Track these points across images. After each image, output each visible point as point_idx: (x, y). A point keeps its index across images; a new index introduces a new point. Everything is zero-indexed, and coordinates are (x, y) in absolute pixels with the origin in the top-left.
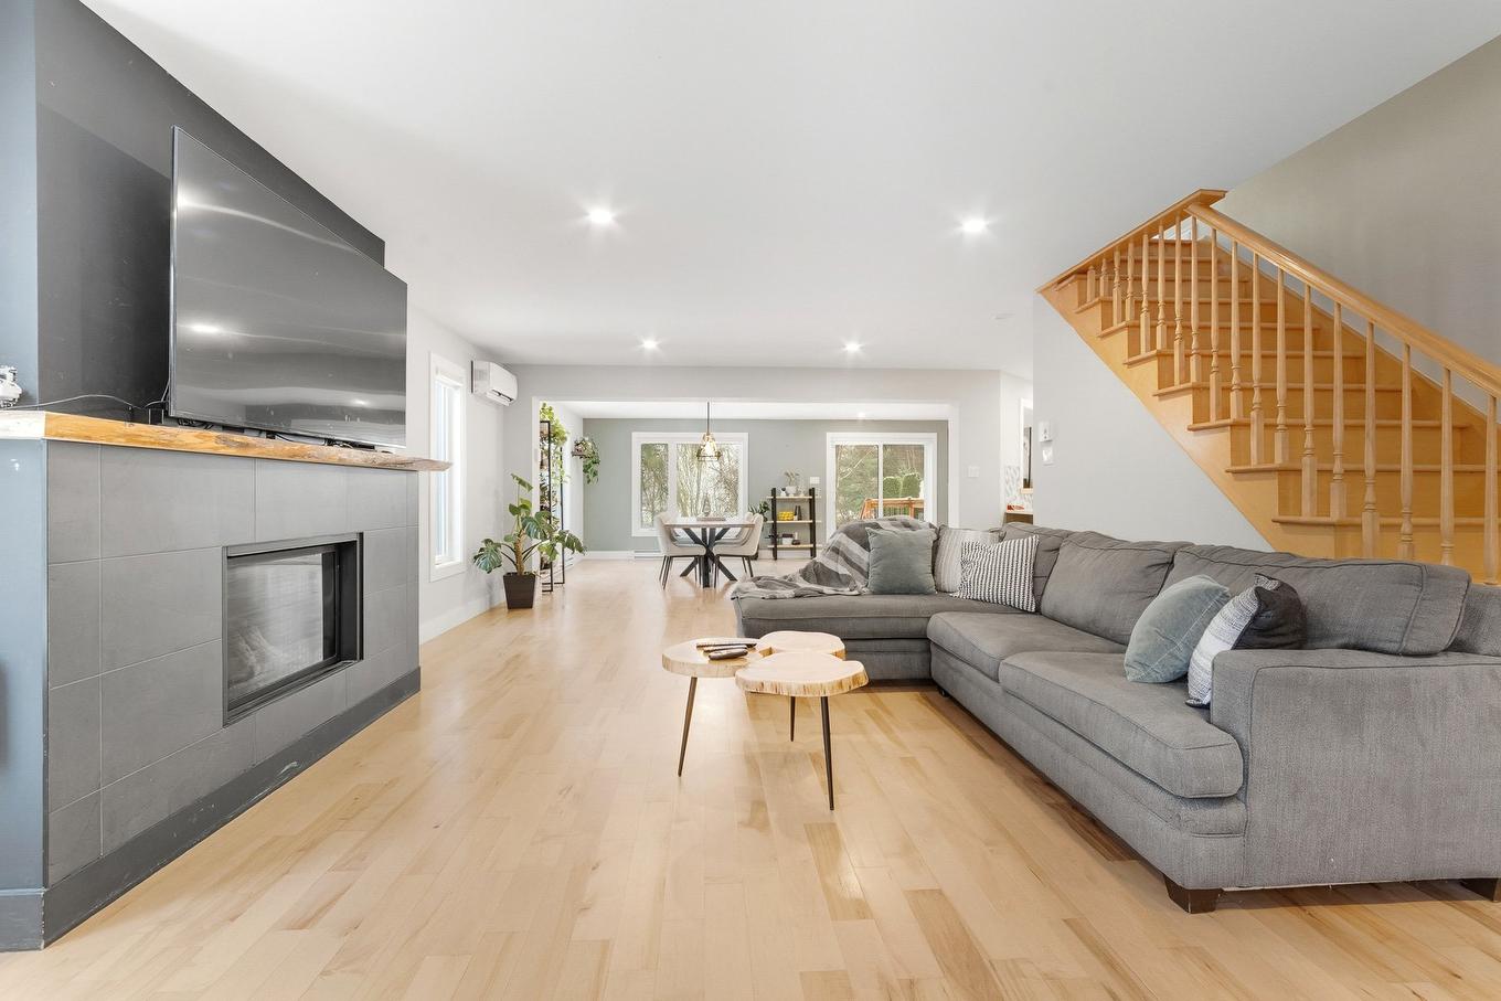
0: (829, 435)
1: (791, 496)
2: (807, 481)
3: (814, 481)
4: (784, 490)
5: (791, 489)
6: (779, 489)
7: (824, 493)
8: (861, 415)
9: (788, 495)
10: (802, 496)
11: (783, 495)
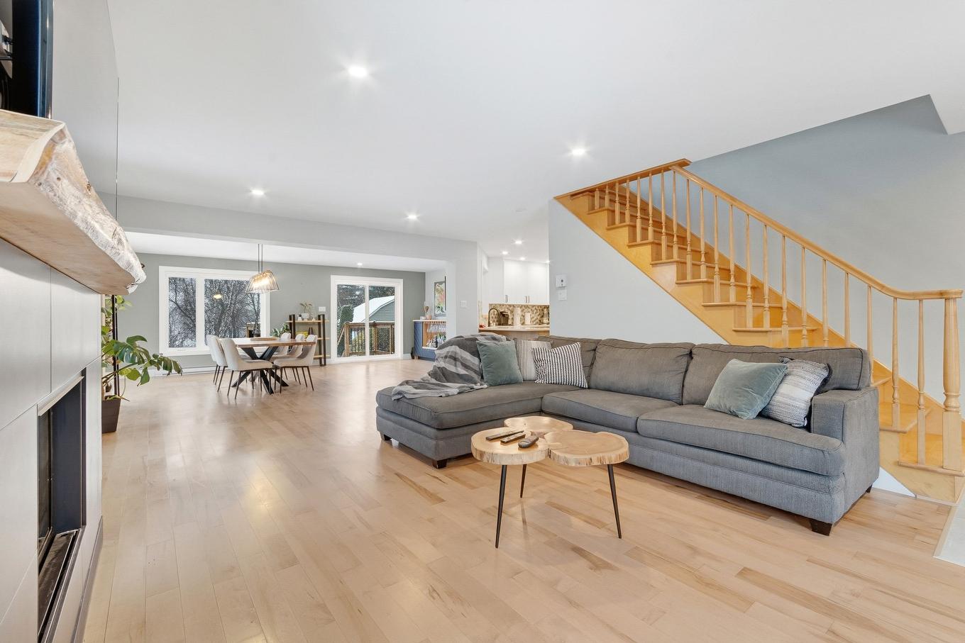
0: (333, 277)
1: (306, 321)
2: (317, 309)
3: (322, 309)
4: (300, 316)
5: (305, 315)
6: (297, 316)
7: (329, 318)
8: (360, 265)
9: (303, 319)
10: (314, 320)
11: (299, 320)
